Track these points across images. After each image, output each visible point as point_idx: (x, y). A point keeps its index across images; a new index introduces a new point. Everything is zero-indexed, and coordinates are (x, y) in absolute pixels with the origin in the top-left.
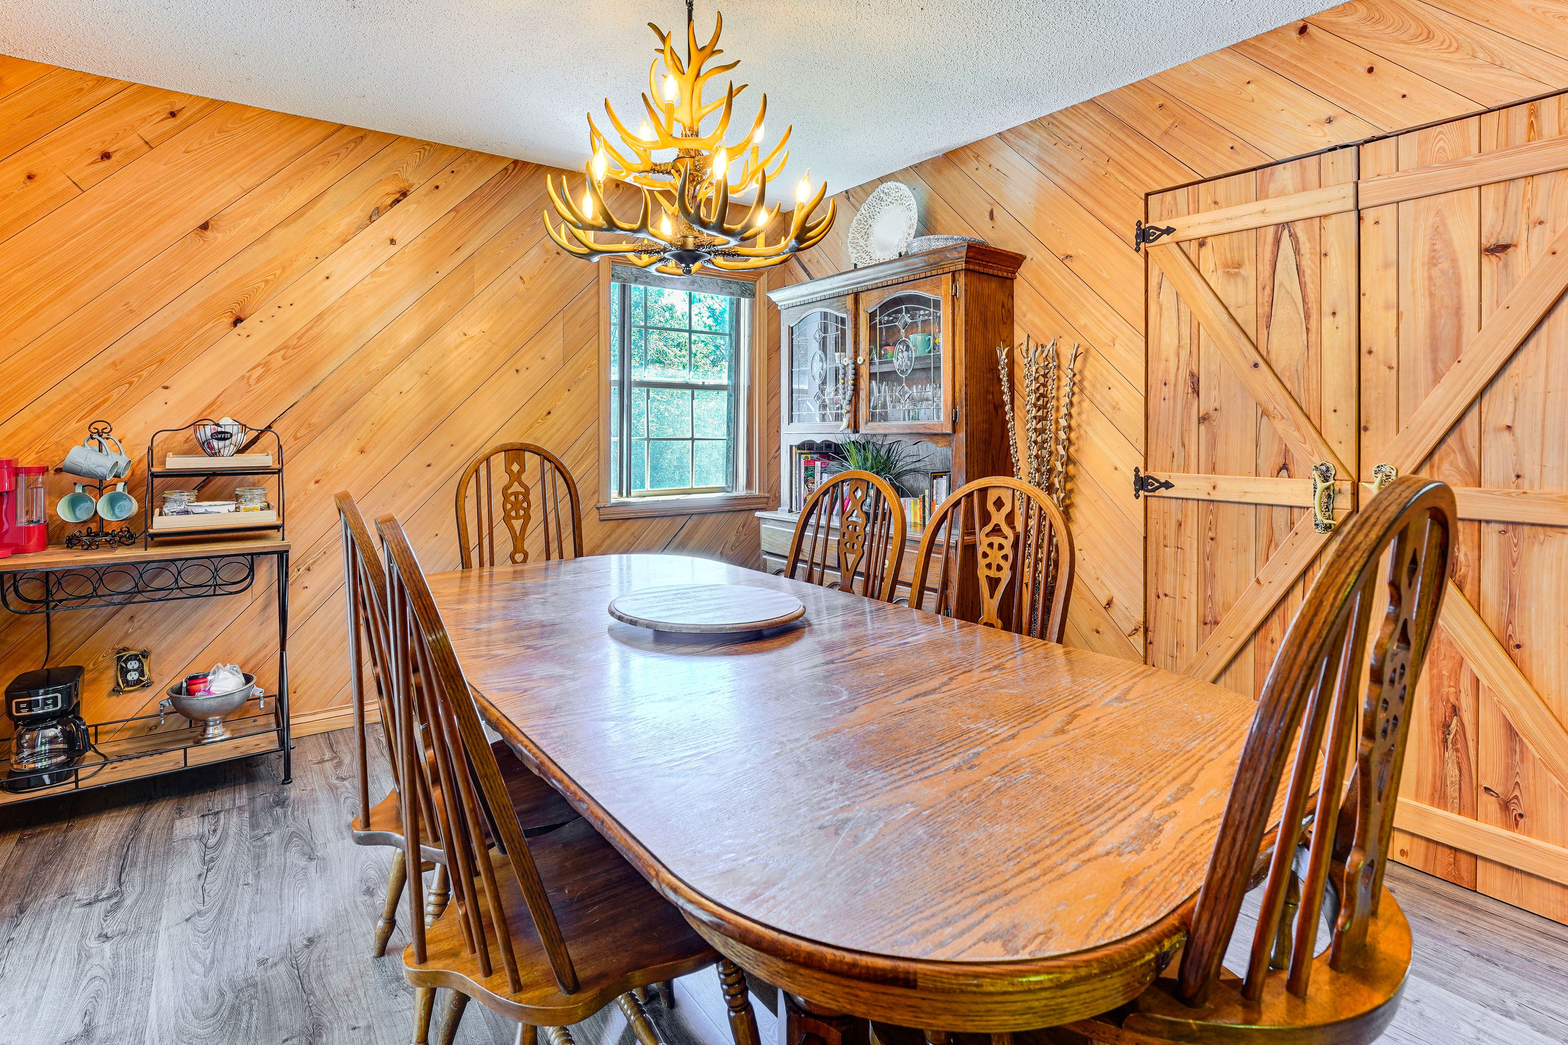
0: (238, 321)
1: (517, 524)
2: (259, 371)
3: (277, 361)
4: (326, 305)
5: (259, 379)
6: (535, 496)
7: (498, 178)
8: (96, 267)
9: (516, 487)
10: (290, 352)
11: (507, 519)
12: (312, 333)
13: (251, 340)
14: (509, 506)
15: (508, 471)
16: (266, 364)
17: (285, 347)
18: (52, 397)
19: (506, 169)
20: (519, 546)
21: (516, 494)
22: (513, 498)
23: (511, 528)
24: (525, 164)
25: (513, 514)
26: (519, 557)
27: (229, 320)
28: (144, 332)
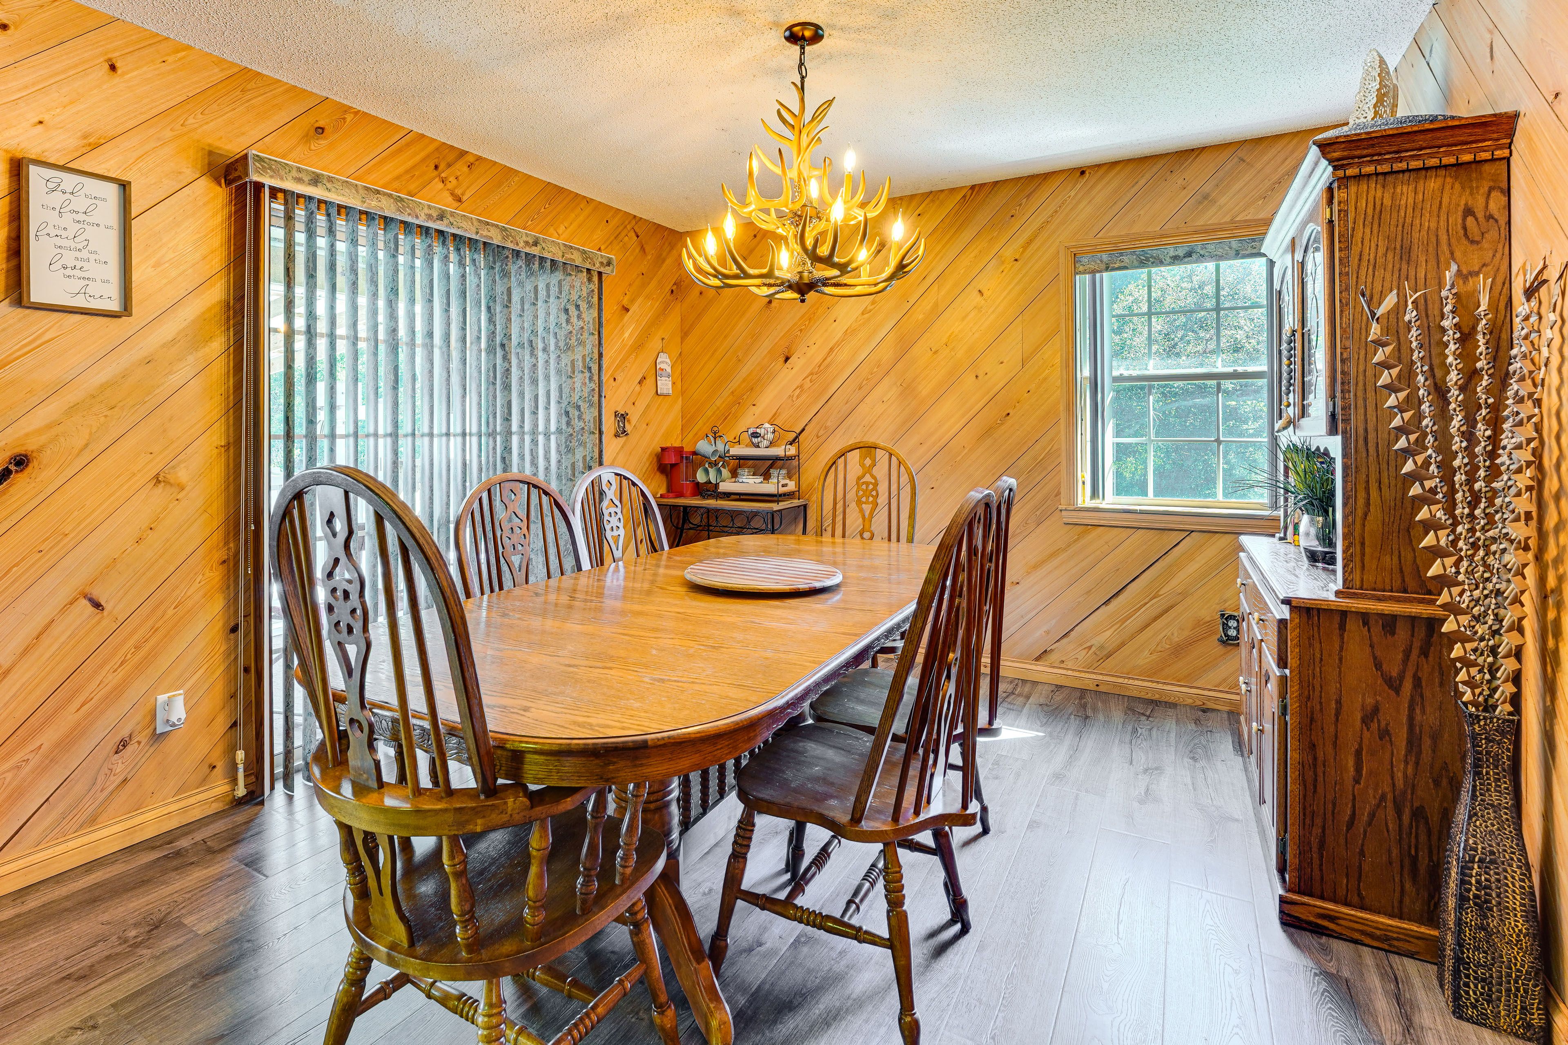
0: (787, 359)
1: (867, 508)
2: (798, 391)
3: (807, 384)
4: (834, 341)
5: (798, 397)
6: (883, 488)
7: (957, 207)
8: (725, 337)
9: (868, 478)
10: (815, 377)
11: (859, 502)
12: (826, 362)
13: (795, 370)
14: (861, 493)
15: (862, 465)
16: (801, 386)
17: (811, 374)
18: (709, 413)
19: (964, 196)
20: (867, 527)
21: (867, 484)
22: (864, 487)
23: (862, 511)
24: (982, 185)
25: (864, 499)
26: (867, 535)
27: (782, 359)
28: (744, 371)
